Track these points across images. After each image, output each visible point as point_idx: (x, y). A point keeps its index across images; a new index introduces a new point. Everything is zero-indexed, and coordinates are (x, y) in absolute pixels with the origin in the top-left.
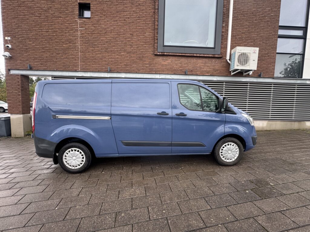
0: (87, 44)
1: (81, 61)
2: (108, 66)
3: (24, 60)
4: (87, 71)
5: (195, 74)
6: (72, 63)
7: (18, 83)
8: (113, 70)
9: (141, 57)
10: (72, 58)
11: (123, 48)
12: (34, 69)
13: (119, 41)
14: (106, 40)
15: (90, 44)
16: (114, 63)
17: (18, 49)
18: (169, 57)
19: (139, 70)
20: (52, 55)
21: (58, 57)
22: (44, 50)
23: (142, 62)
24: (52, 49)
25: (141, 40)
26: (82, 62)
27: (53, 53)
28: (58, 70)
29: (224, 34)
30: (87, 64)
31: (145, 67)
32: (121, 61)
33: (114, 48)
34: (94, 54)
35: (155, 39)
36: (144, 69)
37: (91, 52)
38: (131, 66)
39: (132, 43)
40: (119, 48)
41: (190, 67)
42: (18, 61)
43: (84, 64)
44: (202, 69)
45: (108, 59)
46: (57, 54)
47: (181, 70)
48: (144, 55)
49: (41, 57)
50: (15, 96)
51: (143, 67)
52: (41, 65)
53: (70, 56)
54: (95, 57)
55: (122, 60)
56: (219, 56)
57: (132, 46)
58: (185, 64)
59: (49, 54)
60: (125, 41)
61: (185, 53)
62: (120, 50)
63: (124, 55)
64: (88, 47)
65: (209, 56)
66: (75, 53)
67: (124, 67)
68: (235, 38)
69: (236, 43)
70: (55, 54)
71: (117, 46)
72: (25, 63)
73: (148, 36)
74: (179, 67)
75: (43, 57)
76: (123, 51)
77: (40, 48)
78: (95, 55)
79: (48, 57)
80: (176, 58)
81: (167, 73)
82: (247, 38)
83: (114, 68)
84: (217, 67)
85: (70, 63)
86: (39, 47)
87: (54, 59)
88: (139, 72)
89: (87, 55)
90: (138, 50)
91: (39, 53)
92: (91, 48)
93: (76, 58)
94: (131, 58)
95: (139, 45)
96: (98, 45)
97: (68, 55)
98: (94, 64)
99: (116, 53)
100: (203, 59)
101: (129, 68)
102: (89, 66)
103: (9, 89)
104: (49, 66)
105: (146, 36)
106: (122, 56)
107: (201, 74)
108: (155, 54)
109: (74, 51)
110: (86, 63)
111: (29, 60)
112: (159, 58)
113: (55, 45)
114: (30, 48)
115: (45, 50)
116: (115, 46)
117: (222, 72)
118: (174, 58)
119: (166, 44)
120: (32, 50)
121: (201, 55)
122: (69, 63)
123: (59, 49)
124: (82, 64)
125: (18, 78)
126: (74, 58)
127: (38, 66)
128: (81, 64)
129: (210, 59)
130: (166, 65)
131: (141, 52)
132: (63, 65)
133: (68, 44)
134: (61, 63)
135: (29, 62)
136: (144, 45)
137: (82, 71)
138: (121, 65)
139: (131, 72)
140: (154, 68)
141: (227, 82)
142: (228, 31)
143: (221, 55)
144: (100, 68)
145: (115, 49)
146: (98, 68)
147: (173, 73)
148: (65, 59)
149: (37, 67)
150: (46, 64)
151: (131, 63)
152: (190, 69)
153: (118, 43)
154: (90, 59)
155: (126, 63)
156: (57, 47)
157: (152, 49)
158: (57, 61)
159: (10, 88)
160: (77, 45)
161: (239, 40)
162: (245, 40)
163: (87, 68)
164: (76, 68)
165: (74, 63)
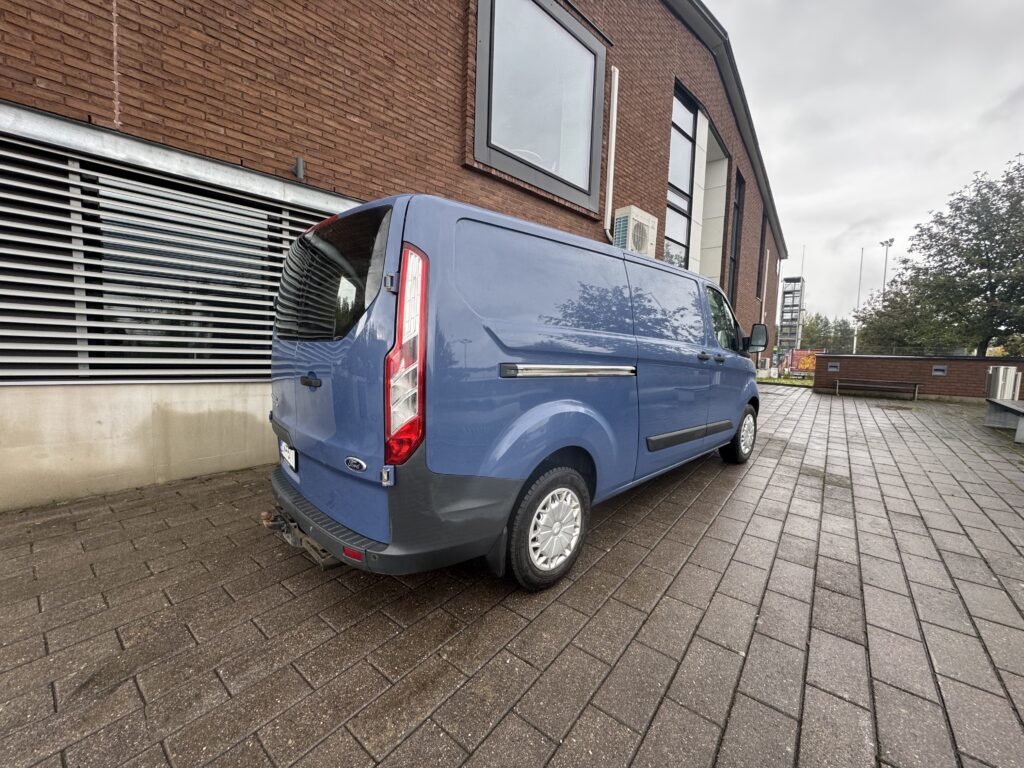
1: (125, 75)
9: (419, 158)
14: (280, 31)
18: (497, 185)
25: (421, 96)
26: (135, 84)
29: (604, 164)
30: (170, 105)
32: (348, 151)
35: (467, 113)
37: (197, 53)
38: (388, 181)
39: (390, 93)
40: (340, 91)
43: (147, 97)
48: (432, 154)
55: (352, 145)
56: (595, 217)
57: (389, 104)
60: (364, 73)
61: (538, 188)
62: (344, 100)
63: (362, 129)
64: (178, 18)
65: (580, 210)
66: (83, 15)
67: (360, 179)
68: (617, 181)
69: (619, 195)
71: (330, 79)
73: (444, 91)
76: (358, 113)
80: (514, 195)
82: (633, 190)
83: (318, 169)
85: (43, 62)
89: (173, 61)
90: (412, 130)
94: (386, 151)
95: (415, 112)
96: (237, 35)
98: (213, 119)
99: (326, 107)
100: (568, 216)
101: (380, 189)
102: (182, 122)
105: (436, 87)
106: (352, 129)
108: (467, 162)
110: (164, 100)
112: (473, 180)
121: (567, 205)
124: (136, 94)
126: (72, 42)
128: (126, 91)
129: (579, 220)
138: (349, 165)
142: (608, 160)
143: (600, 215)
146: (239, 145)
161: (623, 188)
162: (629, 192)
163: (166, 128)
164: (86, 101)
165: (75, 73)
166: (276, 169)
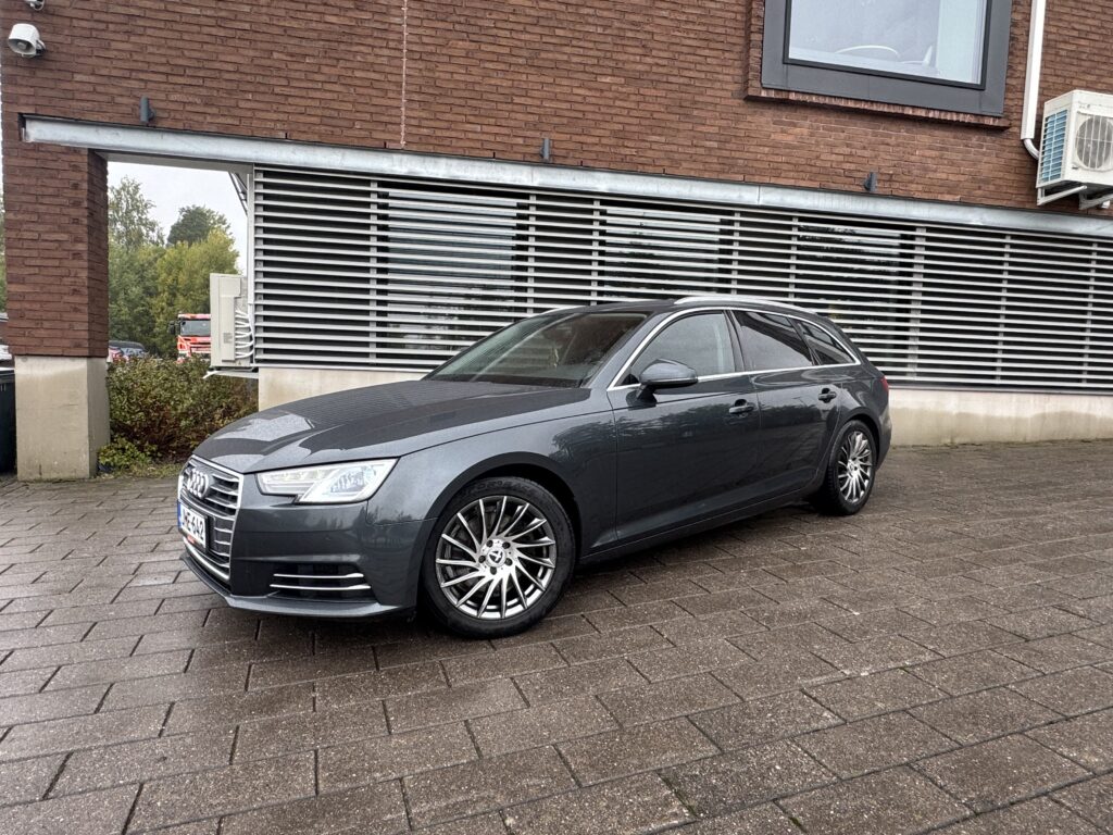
0: (442, 21)
1: (409, 100)
2: (538, 134)
3: (115, 73)
4: (439, 150)
5: (901, 193)
6: (367, 108)
7: (71, 193)
8: (563, 153)
9: (684, 104)
10: (367, 83)
11: (609, 55)
12: (166, 124)
13: (591, 20)
14: (533, 12)
15: (460, 23)
16: (565, 121)
17: (81, 14)
18: (801, 113)
19: (676, 163)
20: (268, 62)
21: (297, 75)
22: (222, 33)
23: (690, 126)
24: (265, 29)
25: (688, 27)
26: (416, 106)
27: (272, 52)
28: (295, 136)
29: (1017, 31)
30: (439, 116)
31: (702, 151)
32: (599, 117)
33: (567, 50)
34: (474, 70)
35: (753, 29)
36: (700, 158)
37: (461, 61)
38: (644, 141)
39: (649, 37)
40: (591, 53)
41: (884, 162)
42: (78, 77)
43: (423, 114)
44: (931, 175)
45: (539, 103)
46: (292, 55)
47: (848, 174)
48: (702, 94)
49: (207, 65)
50: (57, 263)
51: (692, 151)
52: (206, 104)
53: (358, 74)
54: (477, 88)
55: (603, 110)
56: (997, 123)
57: (647, 50)
58: (864, 148)
59: (251, 53)
60: (617, 24)
61: (872, 102)
62: (596, 61)
63: (614, 88)
64: (449, 35)
65: (961, 118)
66: (385, 60)
67: (610, 146)
68: (1053, 51)
69: (1059, 73)
70: (285, 58)
71: (581, 44)
72: (115, 91)
73: (722, 10)
74: (841, 158)
75: (217, 65)
76: (610, 71)
77: (204, 20)
78: (478, 79)
79: (242, 69)
80: (830, 121)
81: (791, 182)
82: (1096, 58)
83: (565, 145)
84: (985, 169)
85: (360, 108)
86: (198, 11)
87: (274, 81)
88: (677, 172)
89: (442, 75)
90: (675, 72)
91: (197, 46)
92: (461, 43)
93: (386, 86)
94: (642, 106)
95: (678, 48)
96: (495, 31)
97: (348, 65)
98: (472, 119)
99: (575, 76)
100: (937, 133)
101: (634, 152)
102: (448, 129)
103: (21, 222)
104: (249, 114)
105: (710, 9)
106: (602, 91)
107: (926, 196)
108: (751, 92)
109: (377, 51)
110: (435, 113)
111: (142, 76)
112: (762, 114)
113: (282, 13)
114: (148, 14)
115: (230, 33)
116: (574, 42)
117: (1004, 189)
118: (823, 117)
119: (794, 54)
120: (161, 25)
121: (931, 115)
122: (350, 107)
123: (306, 34)
124: (416, 114)
125: (75, 168)
126: (376, 85)
127: (188, 108)
128: (411, 114)
129: (960, 134)
130: (788, 146)
131: (686, 81)
132: (319, 112)
133: (350, 14)
134: (309, 102)
135: (142, 85)
136: (699, 52)
137: (414, 148)
138: (598, 132)
139: (640, 168)
140: (737, 155)
141: (1018, 234)
142: (1029, 21)
143: (1007, 117)
144: (498, 139)
145: (575, 59)
146: (492, 138)
147: (816, 185)
148: (337, 88)
149: (185, 115)
150: (233, 103)
151: (643, 129)
152: (883, 170)
153: (588, 28)
154: (455, 93)
155: (621, 127)
156: (294, 24)
157: (731, 72)
158: (293, 92)
159: (26, 217)
160: (397, 20)
161: (1067, 60)
162: (1087, 64)
163: (437, 137)
164: (383, 131)
165: (378, 109)
166: (524, 154)
